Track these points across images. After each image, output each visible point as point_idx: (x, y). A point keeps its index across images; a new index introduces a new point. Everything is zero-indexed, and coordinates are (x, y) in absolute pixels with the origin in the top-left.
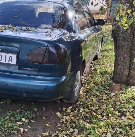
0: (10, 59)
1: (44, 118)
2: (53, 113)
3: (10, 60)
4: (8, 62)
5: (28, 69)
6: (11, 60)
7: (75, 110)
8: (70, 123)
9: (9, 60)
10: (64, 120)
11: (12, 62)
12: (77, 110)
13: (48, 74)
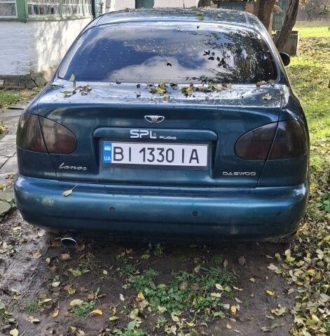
0: (194, 156)
1: (252, 280)
2: (262, 268)
3: (194, 159)
4: (190, 162)
5: (236, 173)
6: (197, 158)
7: (305, 255)
8: (311, 284)
9: (192, 158)
10: (294, 279)
11: (198, 162)
12: (309, 255)
13: (274, 181)
